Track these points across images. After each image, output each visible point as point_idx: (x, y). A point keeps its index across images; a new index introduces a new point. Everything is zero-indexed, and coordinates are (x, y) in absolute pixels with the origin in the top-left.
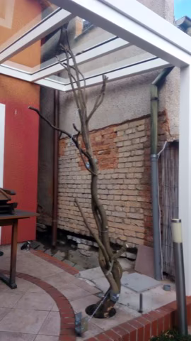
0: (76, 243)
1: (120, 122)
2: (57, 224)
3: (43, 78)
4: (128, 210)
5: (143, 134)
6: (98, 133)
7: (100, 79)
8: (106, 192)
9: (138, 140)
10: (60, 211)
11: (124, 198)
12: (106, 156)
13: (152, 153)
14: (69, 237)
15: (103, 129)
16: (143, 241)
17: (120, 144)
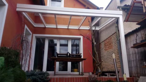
6: (108, 39)
9: (116, 39)
14: (105, 74)
16: (120, 68)
17: (112, 41)
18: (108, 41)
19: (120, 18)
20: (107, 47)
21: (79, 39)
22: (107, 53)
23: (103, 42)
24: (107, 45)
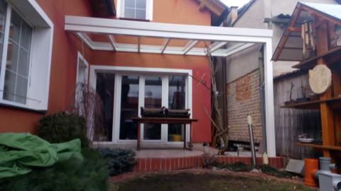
0: (237, 147)
6: (243, 79)
9: (258, 81)
12: (247, 92)
13: (260, 87)
14: (235, 145)
15: (245, 76)
17: (252, 84)
18: (243, 82)
19: (267, 44)
20: (242, 93)
21: (185, 76)
22: (240, 105)
23: (234, 81)
24: (242, 91)
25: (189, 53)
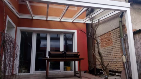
0: (103, 73)
1: (112, 30)
2: (96, 67)
3: (87, 21)
4: (117, 59)
5: (119, 33)
7: (98, 21)
8: (110, 53)
9: (118, 35)
10: (97, 62)
11: (116, 55)
12: (109, 42)
13: (121, 38)
14: (100, 71)
15: (107, 33)
16: (123, 68)
17: (113, 37)
18: (106, 36)
20: (105, 43)
22: (104, 49)
23: (99, 36)
25: (75, 21)
